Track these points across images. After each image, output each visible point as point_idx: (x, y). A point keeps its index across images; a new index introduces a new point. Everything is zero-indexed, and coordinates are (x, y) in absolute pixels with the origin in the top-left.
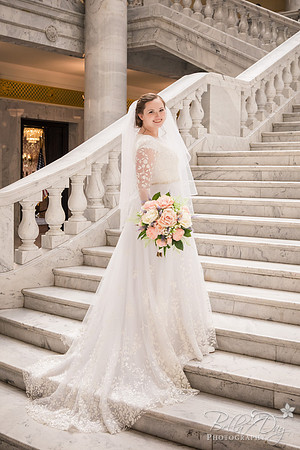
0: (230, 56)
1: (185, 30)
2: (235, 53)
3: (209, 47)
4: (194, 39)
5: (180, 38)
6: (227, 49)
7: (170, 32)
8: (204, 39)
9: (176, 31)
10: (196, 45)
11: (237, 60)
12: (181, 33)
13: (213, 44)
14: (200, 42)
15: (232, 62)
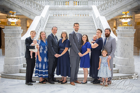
0: (25, 10)
1: (13, 3)
2: (26, 10)
3: (20, 7)
4: (15, 5)
5: (11, 4)
6: (25, 8)
7: (9, 3)
8: (18, 5)
9: (10, 2)
10: (16, 6)
11: (27, 11)
12: (12, 3)
13: (21, 7)
14: (17, 6)
15: (26, 11)
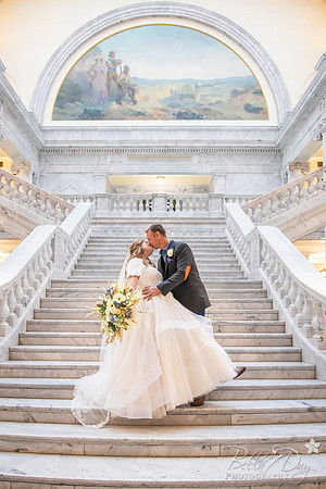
2: (20, 217)
6: (14, 213)
13: (4, 209)
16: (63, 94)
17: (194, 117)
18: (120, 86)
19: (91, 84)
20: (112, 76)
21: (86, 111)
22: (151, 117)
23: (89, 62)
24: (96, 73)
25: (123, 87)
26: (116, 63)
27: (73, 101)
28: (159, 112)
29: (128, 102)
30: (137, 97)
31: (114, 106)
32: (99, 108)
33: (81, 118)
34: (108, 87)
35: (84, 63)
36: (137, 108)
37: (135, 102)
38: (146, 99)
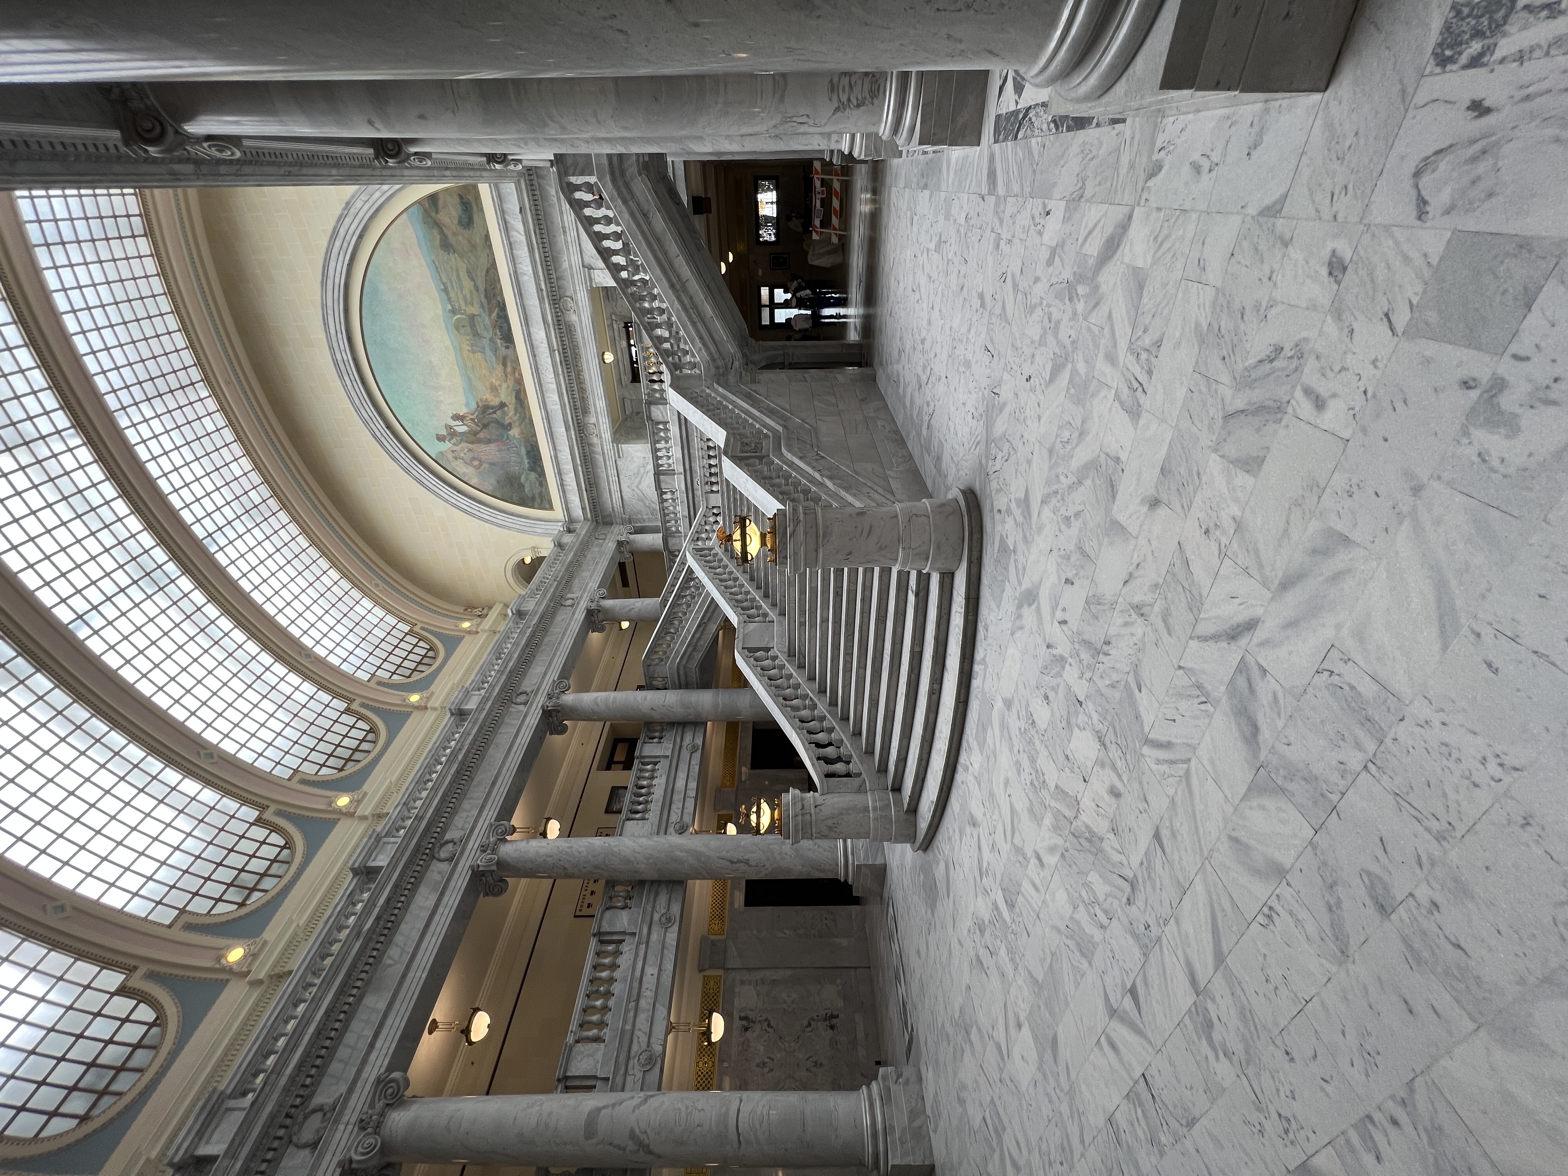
16: (515, 498)
17: (503, 316)
18: (485, 426)
19: (492, 464)
20: (472, 437)
21: (532, 469)
22: (520, 382)
23: (461, 468)
24: (474, 459)
25: (485, 421)
26: (452, 434)
27: (522, 486)
28: (509, 369)
29: (505, 414)
30: (495, 402)
31: (515, 432)
32: (523, 451)
33: (542, 474)
34: (489, 441)
35: (464, 474)
36: (510, 400)
37: (503, 405)
38: (494, 389)
